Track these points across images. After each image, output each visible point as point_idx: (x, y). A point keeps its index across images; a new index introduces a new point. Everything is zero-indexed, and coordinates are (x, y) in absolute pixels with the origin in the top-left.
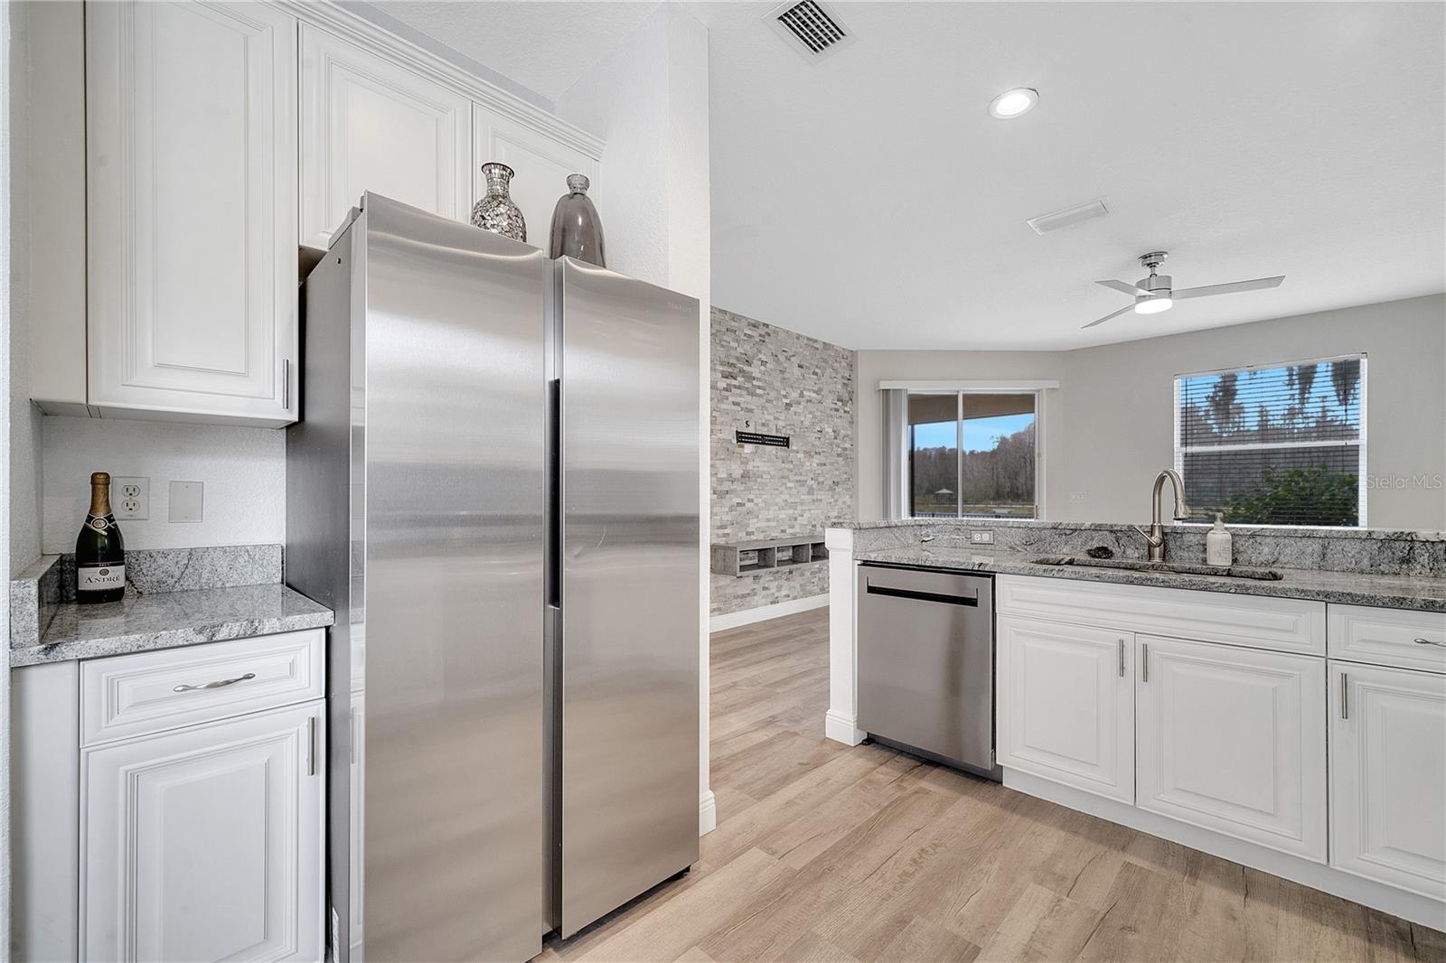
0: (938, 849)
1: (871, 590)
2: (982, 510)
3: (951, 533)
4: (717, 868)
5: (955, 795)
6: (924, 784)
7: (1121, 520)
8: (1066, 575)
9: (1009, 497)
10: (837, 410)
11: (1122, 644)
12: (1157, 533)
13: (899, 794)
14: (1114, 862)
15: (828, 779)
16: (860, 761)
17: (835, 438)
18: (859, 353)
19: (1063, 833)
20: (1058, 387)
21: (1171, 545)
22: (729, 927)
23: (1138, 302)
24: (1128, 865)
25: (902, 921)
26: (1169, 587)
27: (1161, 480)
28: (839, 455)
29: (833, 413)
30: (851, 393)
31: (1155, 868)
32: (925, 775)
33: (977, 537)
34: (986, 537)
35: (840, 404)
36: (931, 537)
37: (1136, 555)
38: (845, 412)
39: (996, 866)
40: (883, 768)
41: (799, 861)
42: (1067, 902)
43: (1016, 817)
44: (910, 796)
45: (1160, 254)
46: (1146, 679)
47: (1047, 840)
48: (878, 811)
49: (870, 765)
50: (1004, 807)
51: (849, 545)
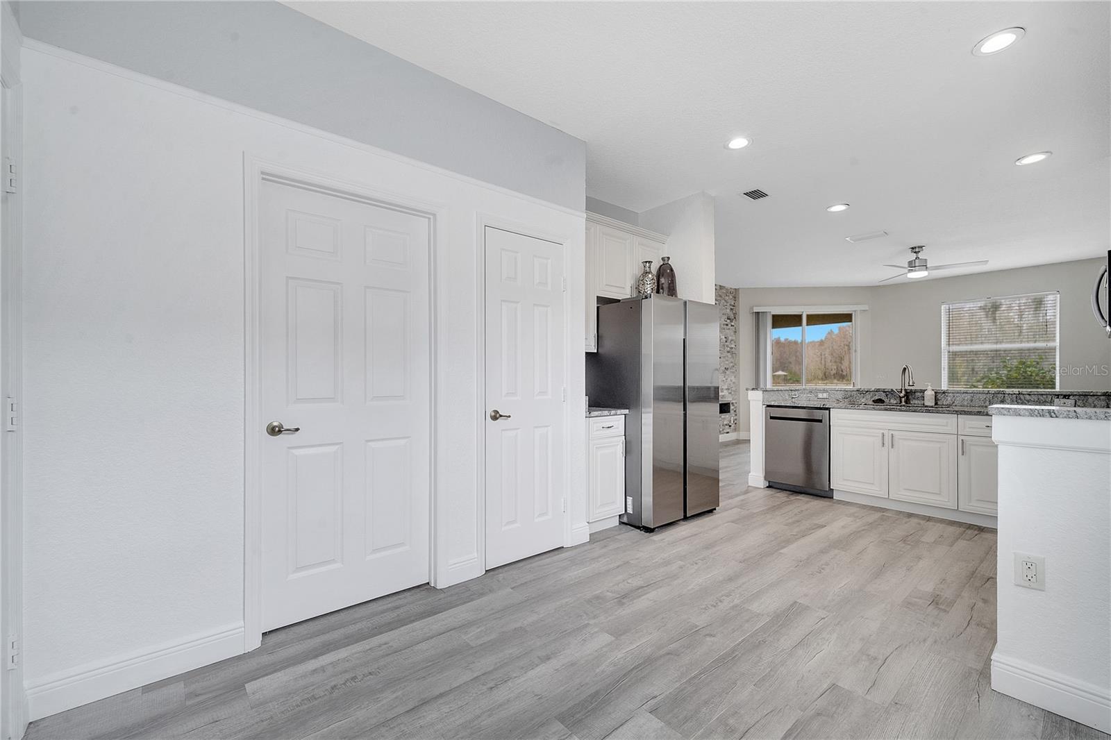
0: (808, 510)
1: (772, 418)
3: (808, 394)
5: (813, 500)
7: (888, 387)
9: (835, 378)
10: (727, 325)
11: (883, 435)
12: (903, 392)
16: (768, 492)
17: (726, 342)
18: (740, 290)
20: (867, 309)
21: (910, 397)
23: (909, 272)
24: (883, 515)
27: (905, 369)
28: (728, 352)
29: (725, 326)
30: (735, 314)
31: (894, 516)
33: (820, 396)
34: (825, 395)
35: (729, 321)
36: (796, 395)
37: (895, 400)
38: (732, 326)
39: (831, 514)
40: (779, 494)
42: (858, 520)
43: (843, 509)
44: (793, 500)
45: (921, 247)
46: (892, 447)
48: (781, 502)
49: (773, 493)
50: (837, 505)
51: (761, 398)
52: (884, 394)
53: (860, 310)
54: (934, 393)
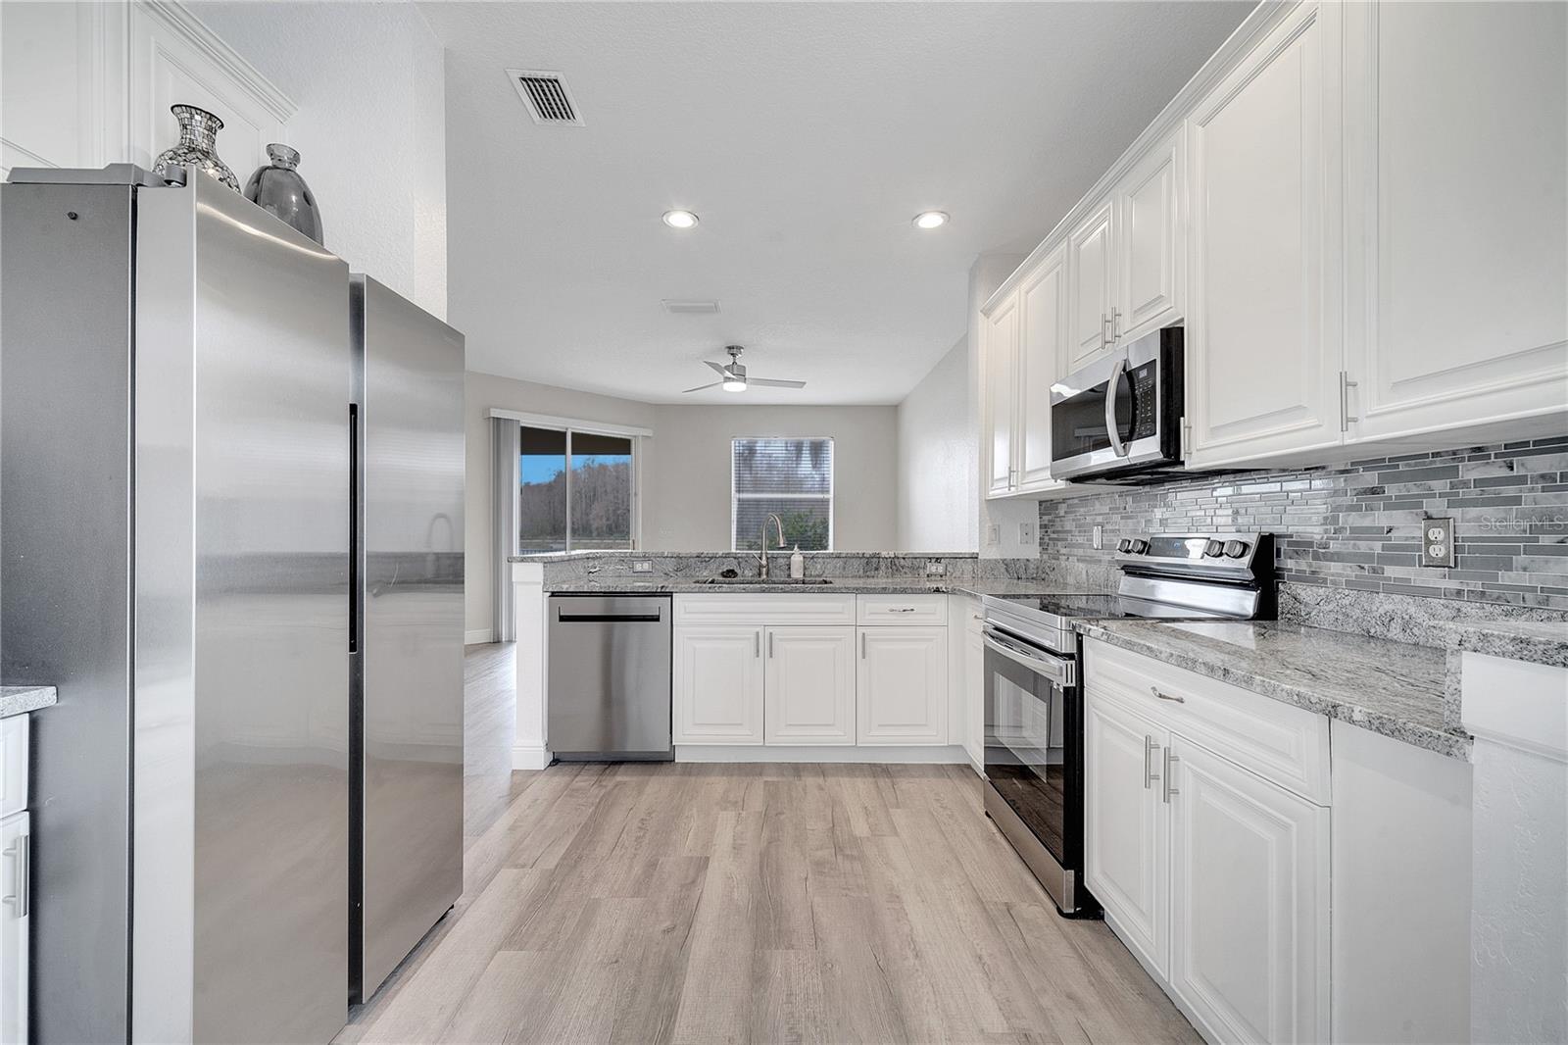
0: (653, 815)
1: (563, 619)
2: (538, 545)
3: (616, 564)
4: (477, 897)
5: (647, 777)
6: (619, 778)
11: (758, 635)
13: (603, 791)
14: (758, 784)
15: (537, 800)
16: (556, 779)
19: (725, 778)
20: (652, 435)
21: (771, 566)
22: (521, 926)
23: (725, 381)
24: (766, 782)
25: (652, 865)
26: (785, 592)
31: (780, 779)
32: (616, 772)
33: (638, 567)
34: (646, 566)
36: (597, 569)
37: (752, 574)
39: (695, 810)
40: (578, 779)
41: (551, 862)
42: (744, 814)
43: (693, 779)
44: (613, 789)
45: (741, 347)
46: (771, 656)
47: (718, 785)
48: (593, 808)
49: (567, 779)
50: (683, 774)
51: (540, 578)
52: (735, 562)
53: (643, 436)
54: (802, 558)
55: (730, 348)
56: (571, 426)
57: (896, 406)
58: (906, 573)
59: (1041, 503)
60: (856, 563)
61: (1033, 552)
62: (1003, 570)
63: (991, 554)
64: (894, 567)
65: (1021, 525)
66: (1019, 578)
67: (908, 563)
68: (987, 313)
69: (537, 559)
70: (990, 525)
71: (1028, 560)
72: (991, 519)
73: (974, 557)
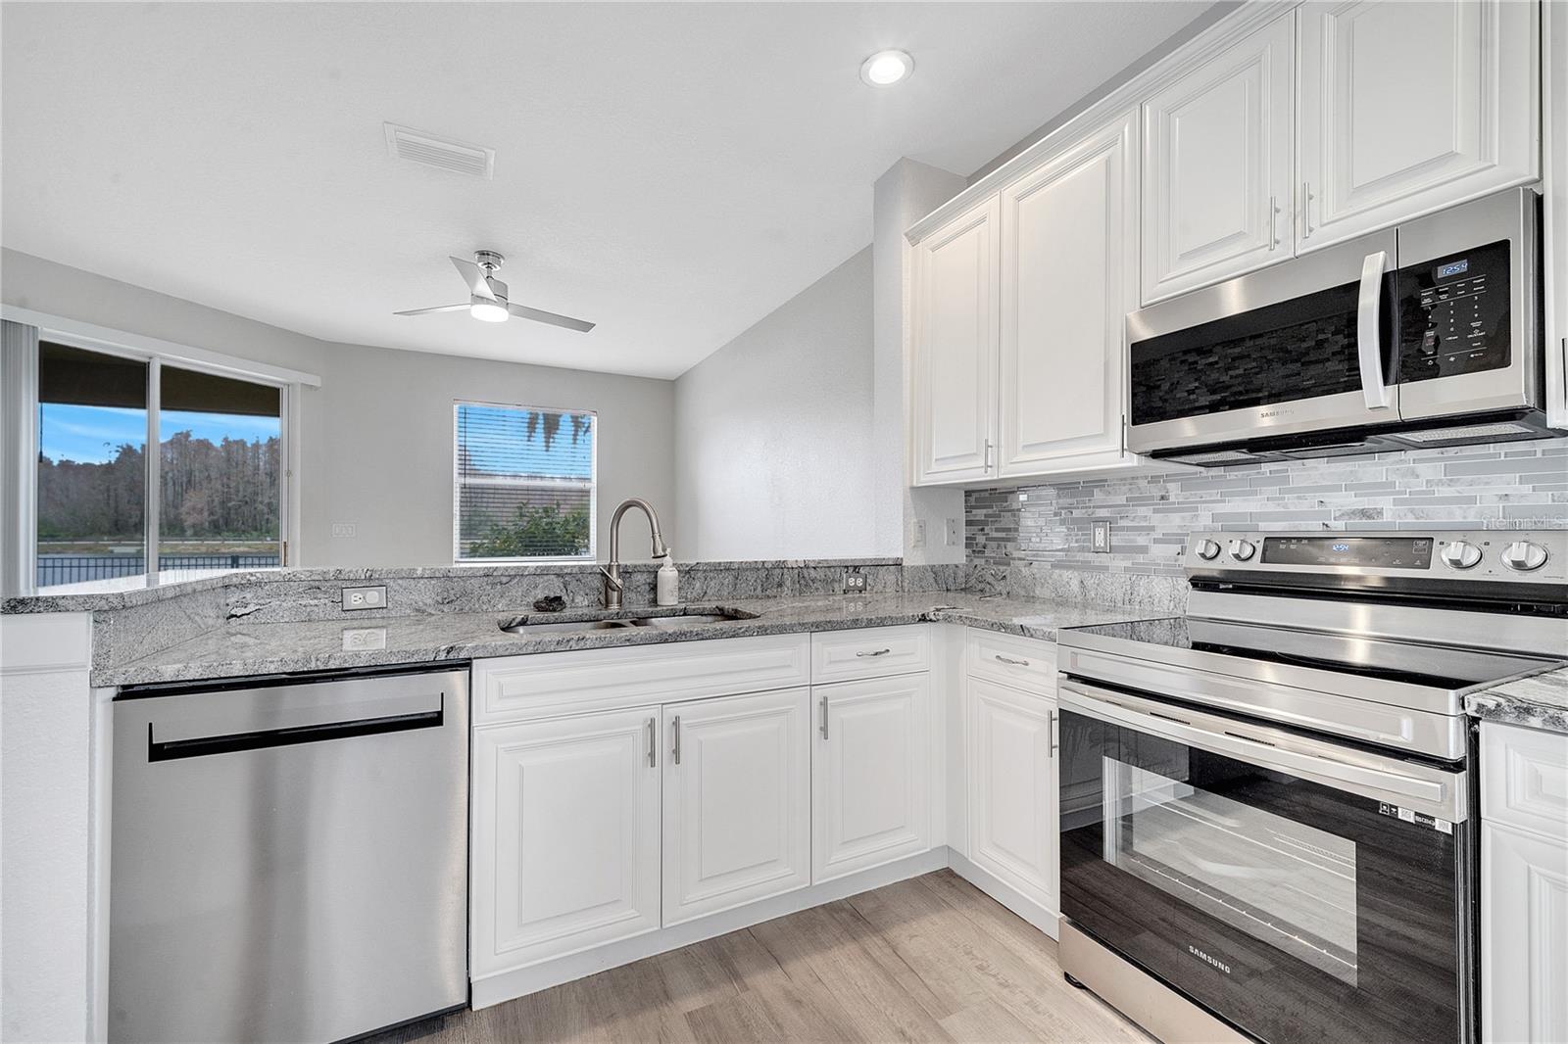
8: (589, 644)
12: (614, 574)
20: (319, 384)
26: (703, 639)
33: (354, 599)
34: (374, 597)
37: (586, 603)
45: (498, 256)
51: (81, 652)
53: (302, 384)
54: (677, 573)
55: (482, 253)
56: (160, 352)
57: (673, 382)
58: (817, 589)
59: (968, 494)
60: (751, 576)
61: (959, 556)
62: (932, 581)
63: (914, 559)
64: (802, 582)
65: (948, 520)
66: (948, 590)
67: (820, 574)
68: (914, 238)
69: (71, 604)
70: (916, 520)
71: (957, 566)
72: (916, 514)
73: (898, 564)
